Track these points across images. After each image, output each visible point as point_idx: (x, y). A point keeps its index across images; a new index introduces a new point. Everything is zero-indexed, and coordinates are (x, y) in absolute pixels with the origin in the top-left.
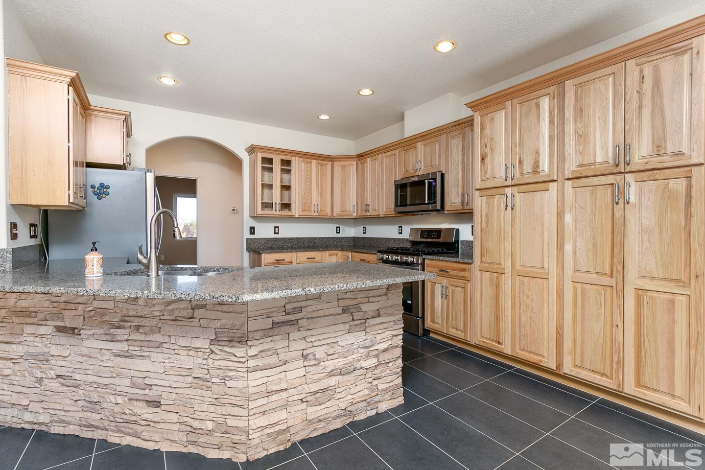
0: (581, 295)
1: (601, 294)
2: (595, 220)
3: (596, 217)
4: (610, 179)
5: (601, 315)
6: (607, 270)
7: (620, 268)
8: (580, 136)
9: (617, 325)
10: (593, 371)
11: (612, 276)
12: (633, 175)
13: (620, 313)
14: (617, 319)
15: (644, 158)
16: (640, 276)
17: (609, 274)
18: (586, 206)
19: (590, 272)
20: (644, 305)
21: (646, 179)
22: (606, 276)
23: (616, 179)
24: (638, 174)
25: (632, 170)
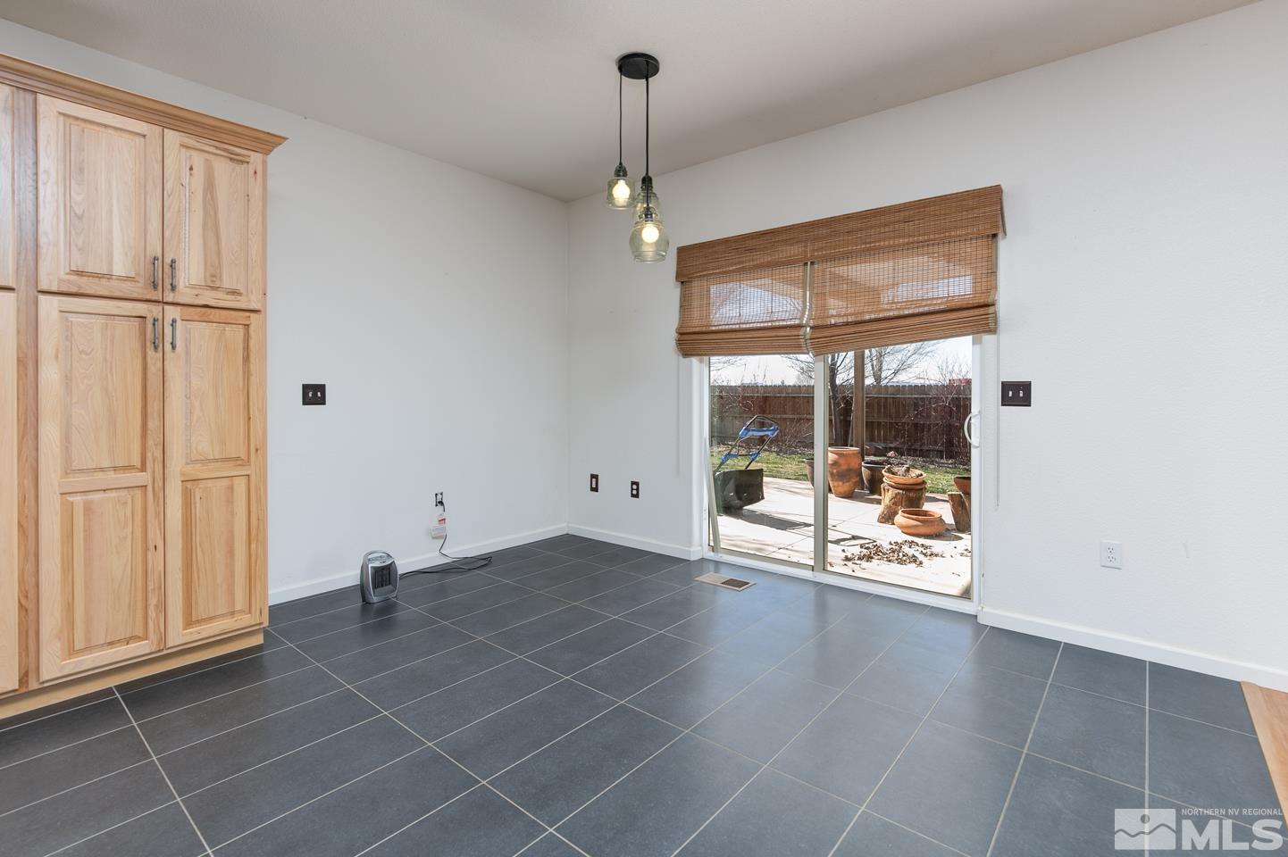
0: (84, 515)
1: (126, 503)
2: (112, 375)
3: (114, 370)
4: (141, 309)
5: (125, 538)
6: (136, 462)
7: (158, 453)
8: (80, 218)
9: (156, 547)
10: (111, 643)
11: (143, 469)
12: (179, 308)
13: (160, 524)
14: (154, 536)
15: (193, 287)
16: (189, 461)
17: (139, 467)
18: (92, 350)
19: (102, 470)
20: (195, 503)
21: (196, 318)
22: (133, 471)
23: (150, 311)
24: (186, 308)
25: (176, 301)
